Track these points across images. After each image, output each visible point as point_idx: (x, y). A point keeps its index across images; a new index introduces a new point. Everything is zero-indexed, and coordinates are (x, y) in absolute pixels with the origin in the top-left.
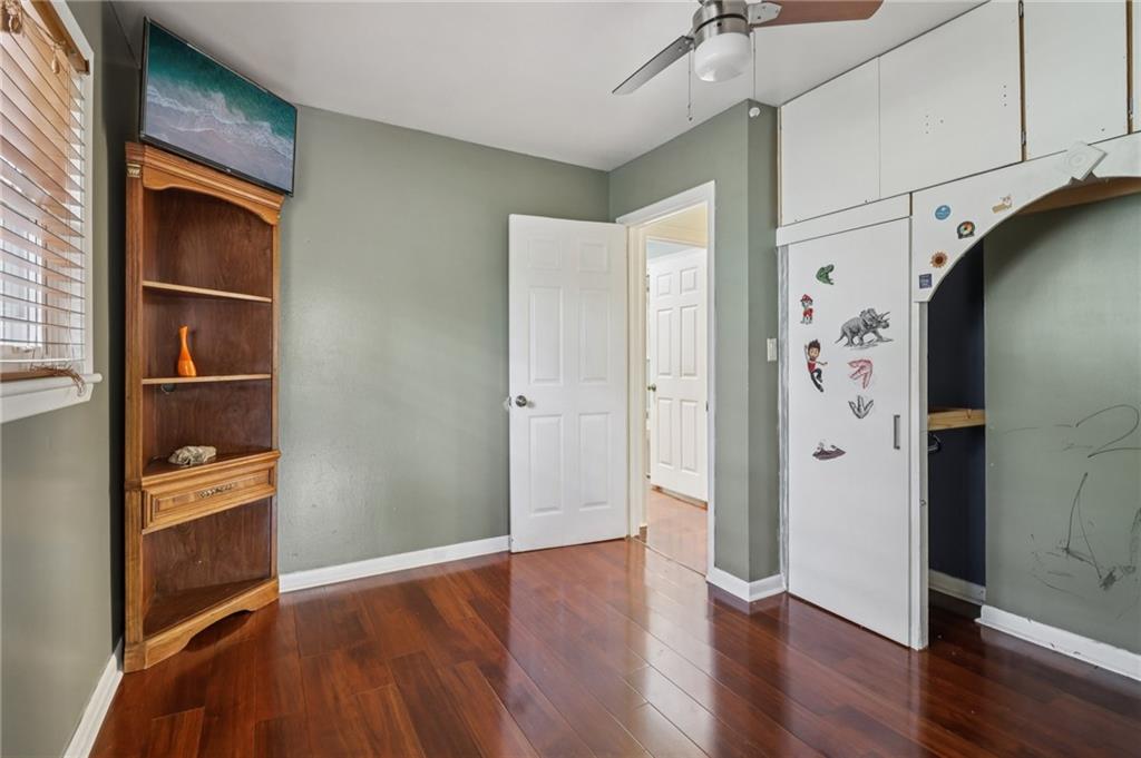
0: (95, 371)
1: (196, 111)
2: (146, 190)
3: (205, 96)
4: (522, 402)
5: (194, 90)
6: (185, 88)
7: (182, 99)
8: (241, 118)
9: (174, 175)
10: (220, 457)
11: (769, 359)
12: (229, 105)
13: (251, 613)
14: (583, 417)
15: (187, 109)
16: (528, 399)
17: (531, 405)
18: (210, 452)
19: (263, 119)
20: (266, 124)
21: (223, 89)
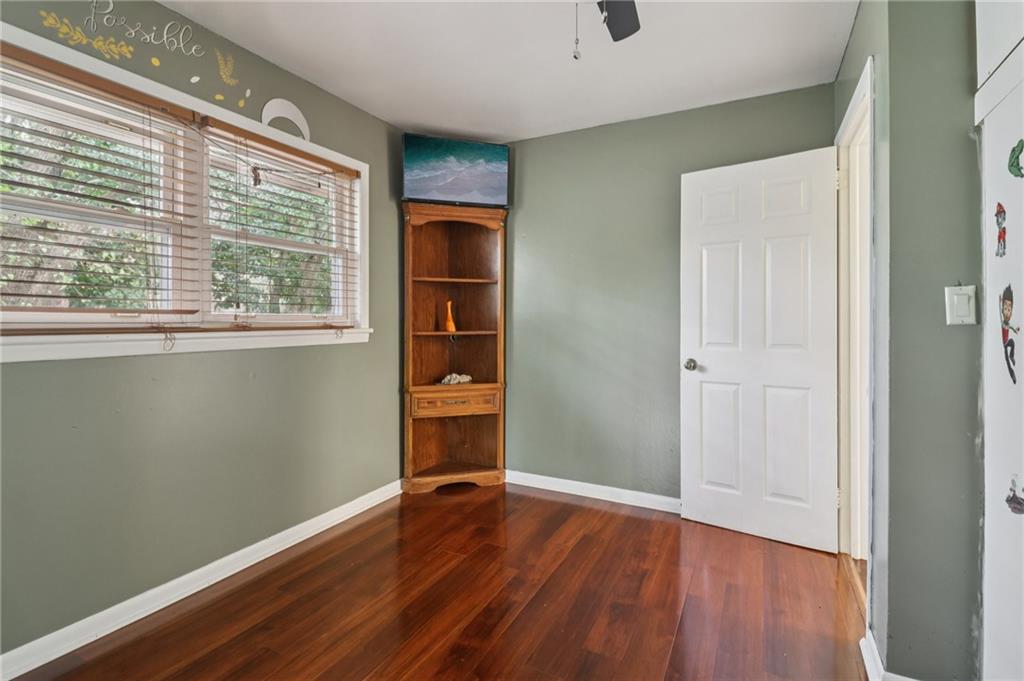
0: (370, 327)
1: (444, 172)
2: (414, 227)
3: (445, 161)
4: (692, 365)
5: (437, 162)
6: (433, 163)
7: (434, 169)
8: (468, 164)
9: (427, 215)
10: (474, 381)
11: (948, 323)
12: (458, 161)
13: (478, 487)
14: (768, 389)
15: (439, 173)
16: (699, 363)
17: (702, 369)
18: (466, 378)
19: (480, 158)
20: (481, 161)
21: (451, 154)
